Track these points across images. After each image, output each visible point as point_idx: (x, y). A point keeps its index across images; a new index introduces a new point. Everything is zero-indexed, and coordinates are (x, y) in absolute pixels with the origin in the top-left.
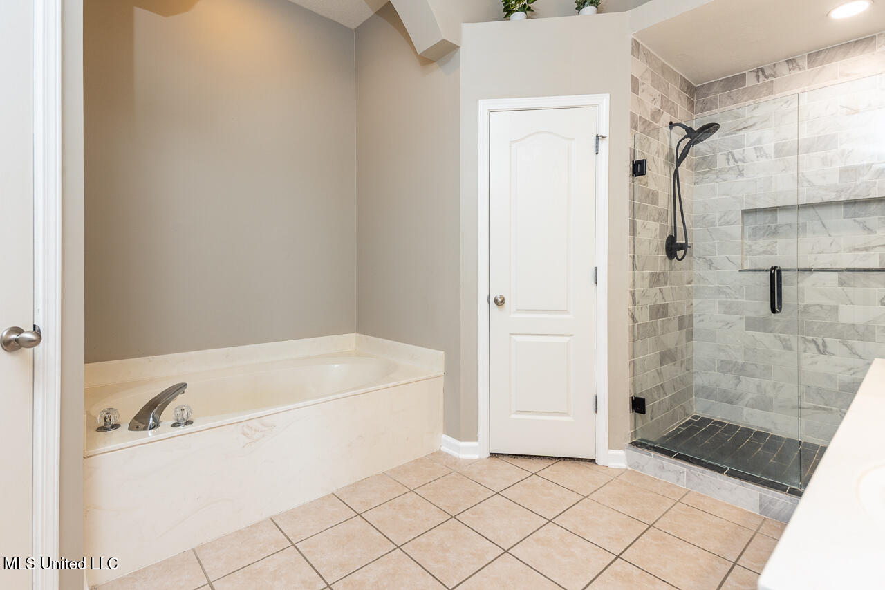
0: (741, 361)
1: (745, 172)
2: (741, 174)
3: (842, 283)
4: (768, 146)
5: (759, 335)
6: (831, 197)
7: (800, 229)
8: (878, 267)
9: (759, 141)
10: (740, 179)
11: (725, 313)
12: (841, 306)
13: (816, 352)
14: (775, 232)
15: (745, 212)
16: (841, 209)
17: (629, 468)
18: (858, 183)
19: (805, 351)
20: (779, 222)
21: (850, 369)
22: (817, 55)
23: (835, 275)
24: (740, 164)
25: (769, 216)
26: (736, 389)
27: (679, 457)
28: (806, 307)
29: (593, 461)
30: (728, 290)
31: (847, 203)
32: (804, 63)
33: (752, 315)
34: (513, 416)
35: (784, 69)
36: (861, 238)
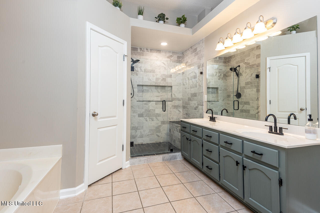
0: (137, 126)
1: (138, 74)
2: (137, 75)
3: (156, 104)
4: (143, 69)
5: (141, 118)
6: (154, 84)
7: (148, 91)
8: (160, 100)
9: (141, 67)
10: (137, 76)
11: (133, 113)
12: (156, 109)
13: (151, 121)
14: (143, 91)
15: (138, 85)
16: (154, 87)
17: (131, 166)
18: (158, 82)
19: (150, 121)
20: (144, 89)
21: (157, 124)
22: (152, 50)
23: (155, 102)
24: (137, 72)
25: (141, 87)
26: (136, 134)
27: (144, 155)
28: (150, 110)
29: (121, 169)
30: (134, 107)
31: (155, 86)
32: (149, 51)
33: (139, 113)
34: (98, 164)
35: (145, 50)
36: (157, 94)
